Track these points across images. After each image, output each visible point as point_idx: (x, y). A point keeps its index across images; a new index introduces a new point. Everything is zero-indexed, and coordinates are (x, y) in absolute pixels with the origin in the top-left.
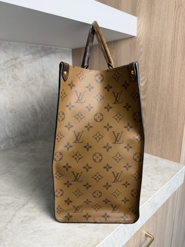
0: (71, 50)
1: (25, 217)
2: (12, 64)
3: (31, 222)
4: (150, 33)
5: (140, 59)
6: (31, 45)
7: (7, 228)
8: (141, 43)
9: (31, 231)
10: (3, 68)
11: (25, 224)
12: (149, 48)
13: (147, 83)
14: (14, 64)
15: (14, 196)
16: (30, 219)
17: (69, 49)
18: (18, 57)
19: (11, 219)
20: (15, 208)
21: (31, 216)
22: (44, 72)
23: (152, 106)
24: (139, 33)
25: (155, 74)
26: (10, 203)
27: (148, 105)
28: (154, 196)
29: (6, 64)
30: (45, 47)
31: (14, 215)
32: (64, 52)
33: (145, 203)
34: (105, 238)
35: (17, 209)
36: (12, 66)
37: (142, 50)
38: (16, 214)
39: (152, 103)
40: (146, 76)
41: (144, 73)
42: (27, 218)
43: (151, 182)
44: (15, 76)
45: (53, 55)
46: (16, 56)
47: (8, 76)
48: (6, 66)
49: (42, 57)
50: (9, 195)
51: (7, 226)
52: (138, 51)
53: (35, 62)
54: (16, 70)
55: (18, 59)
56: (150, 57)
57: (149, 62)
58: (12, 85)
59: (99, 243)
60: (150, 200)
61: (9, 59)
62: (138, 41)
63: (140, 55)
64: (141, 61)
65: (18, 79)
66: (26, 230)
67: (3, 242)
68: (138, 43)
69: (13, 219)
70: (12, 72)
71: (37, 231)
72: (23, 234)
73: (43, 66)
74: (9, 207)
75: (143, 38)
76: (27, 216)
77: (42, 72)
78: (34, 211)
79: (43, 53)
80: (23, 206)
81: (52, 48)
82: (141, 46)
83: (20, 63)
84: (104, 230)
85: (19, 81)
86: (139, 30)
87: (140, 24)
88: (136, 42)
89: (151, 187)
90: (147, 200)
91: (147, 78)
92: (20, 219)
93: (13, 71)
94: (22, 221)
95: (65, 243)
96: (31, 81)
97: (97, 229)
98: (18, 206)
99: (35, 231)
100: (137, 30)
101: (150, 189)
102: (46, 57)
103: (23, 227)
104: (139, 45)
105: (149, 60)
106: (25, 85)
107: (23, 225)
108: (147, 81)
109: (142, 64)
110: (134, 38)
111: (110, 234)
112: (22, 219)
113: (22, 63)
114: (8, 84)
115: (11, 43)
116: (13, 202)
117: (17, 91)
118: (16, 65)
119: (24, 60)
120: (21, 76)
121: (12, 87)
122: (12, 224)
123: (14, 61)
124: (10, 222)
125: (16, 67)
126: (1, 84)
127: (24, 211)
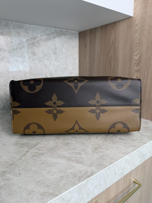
0: (78, 33)
1: (36, 153)
2: (32, 42)
3: (40, 157)
4: (145, 13)
5: (136, 36)
6: (47, 27)
7: (21, 159)
8: (137, 22)
9: (40, 163)
10: (25, 46)
11: (35, 157)
12: (143, 26)
13: (141, 56)
14: (33, 43)
15: (28, 139)
16: (39, 155)
17: (76, 32)
18: (36, 37)
19: (25, 154)
20: (28, 147)
21: (40, 153)
22: (56, 50)
23: (144, 76)
24: (135, 13)
25: (148, 48)
26: (25, 144)
27: (142, 75)
28: (142, 147)
29: (27, 42)
30: (57, 30)
31: (28, 151)
32: (73, 34)
33: (134, 151)
34: (98, 172)
35: (30, 147)
36: (31, 44)
37: (138, 27)
38: (29, 150)
39: (145, 73)
40: (140, 50)
41: (138, 48)
42: (37, 154)
43: (140, 137)
44: (33, 52)
45: (63, 37)
46: (35, 36)
47: (28, 52)
48: (27, 44)
49: (54, 38)
50: (25, 138)
51: (22, 158)
52: (134, 29)
53: (49, 41)
54: (35, 47)
55: (36, 38)
56: (144, 33)
57: (143, 38)
58: (31, 59)
59: (93, 175)
60: (139, 149)
61: (29, 38)
62: (134, 20)
63: (136, 32)
64: (137, 37)
65: (35, 55)
66: (36, 161)
67: (18, 167)
68: (134, 22)
69: (27, 153)
70: (31, 49)
71: (44, 162)
72: (34, 164)
73: (55, 45)
74: (24, 145)
75: (139, 17)
76: (37, 153)
77: (54, 50)
79: (56, 35)
80: (35, 146)
81: (63, 31)
82: (137, 25)
83: (38, 42)
84: (98, 166)
85: (36, 56)
86: (135, 11)
87: (137, 6)
88: (133, 22)
89: (140, 141)
90: (136, 149)
91: (141, 52)
92: (32, 154)
93: (32, 48)
96: (46, 56)
97: (92, 166)
98: (31, 145)
99: (42, 163)
100: (134, 11)
101: (139, 141)
102: (58, 38)
103: (33, 159)
104: (135, 24)
105: (143, 36)
106: (41, 59)
107: (34, 158)
108: (141, 54)
109: (137, 40)
110: (131, 18)
111: (102, 170)
112: (33, 154)
113: (39, 41)
114: (28, 58)
115: (31, 25)
116: (27, 143)
117: (35, 64)
118: (35, 44)
119: (40, 40)
120: (38, 52)
121: (31, 60)
122: (26, 157)
123: (33, 40)
124: (24, 155)
125: (34, 45)
126: (23, 58)
127: (35, 149)
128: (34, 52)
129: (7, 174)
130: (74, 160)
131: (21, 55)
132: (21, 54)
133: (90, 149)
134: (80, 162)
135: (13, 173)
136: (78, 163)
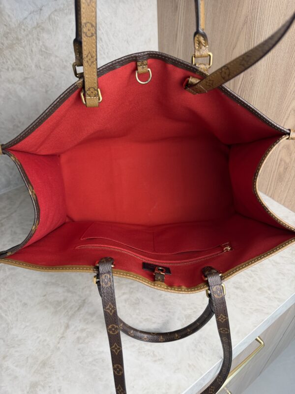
1: (82, 330)
2: (35, 24)
3: (89, 342)
7: (59, 349)
9: (90, 360)
10: (20, 37)
11: (81, 343)
14: (37, 24)
15: (66, 288)
16: (88, 337)
18: (42, 6)
19: (63, 333)
20: (67, 311)
21: (89, 330)
26: (61, 302)
31: (67, 327)
35: (70, 313)
36: (35, 28)
38: (70, 323)
42: (84, 334)
44: (44, 49)
46: (39, 4)
47: (32, 51)
50: (59, 285)
51: (59, 345)
54: (45, 36)
55: (43, 8)
58: (43, 68)
61: (26, 14)
65: (50, 55)
66: (83, 356)
67: (56, 372)
69: (66, 332)
70: (37, 42)
71: (97, 359)
72: (80, 362)
74: (60, 308)
76: (84, 330)
78: (93, 321)
80: (78, 309)
83: (49, 18)
84: (188, 371)
85: (53, 58)
89: (273, 293)
92: (75, 333)
93: (39, 40)
94: (78, 338)
95: (133, 387)
97: (178, 369)
98: (71, 308)
103: (79, 349)
106: (65, 63)
107: (80, 346)
112: (78, 334)
113: (53, 16)
114: (33, 66)
116: (65, 300)
117: (53, 77)
118: (43, 25)
119: (56, 11)
120: (55, 46)
121: (43, 71)
122: (65, 343)
123: (37, 17)
124: (62, 337)
125: (43, 29)
126: (21, 70)
127: (80, 320)
128: (46, 49)
129: (40, 390)
130: (149, 354)
131: (17, 65)
132: (15, 61)
133: (178, 319)
134: (159, 360)
135: (50, 387)
136: (155, 361)
